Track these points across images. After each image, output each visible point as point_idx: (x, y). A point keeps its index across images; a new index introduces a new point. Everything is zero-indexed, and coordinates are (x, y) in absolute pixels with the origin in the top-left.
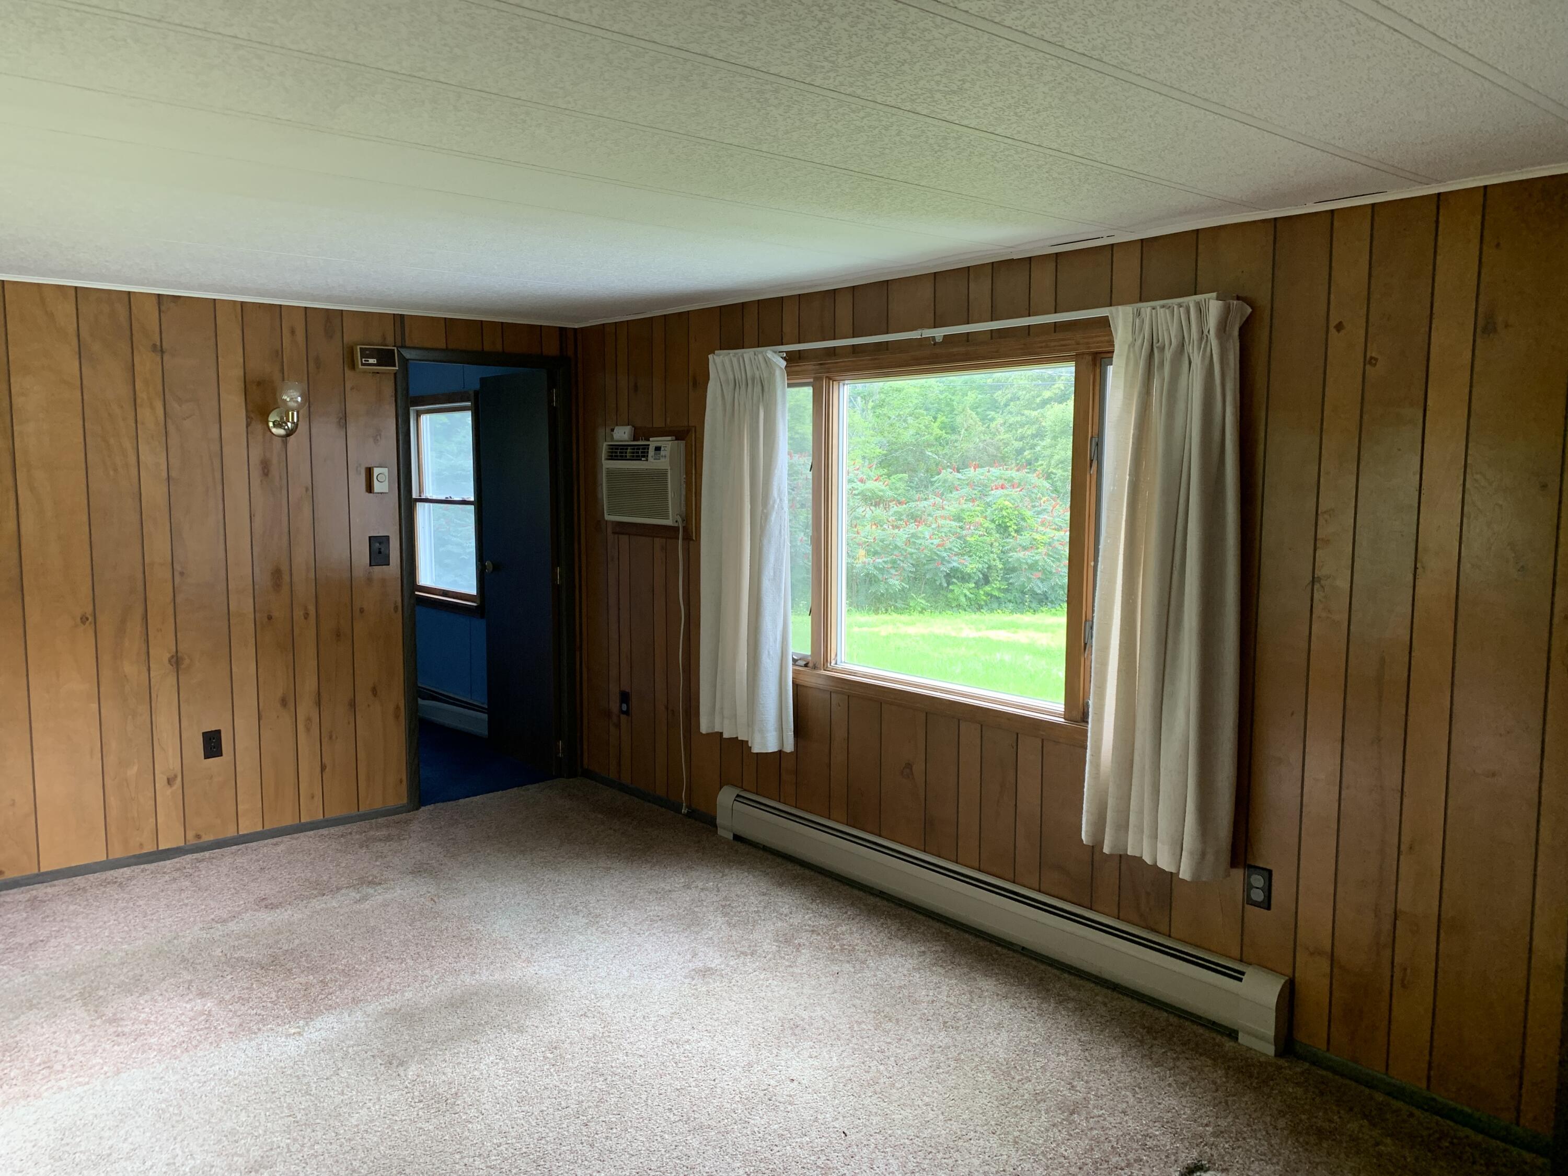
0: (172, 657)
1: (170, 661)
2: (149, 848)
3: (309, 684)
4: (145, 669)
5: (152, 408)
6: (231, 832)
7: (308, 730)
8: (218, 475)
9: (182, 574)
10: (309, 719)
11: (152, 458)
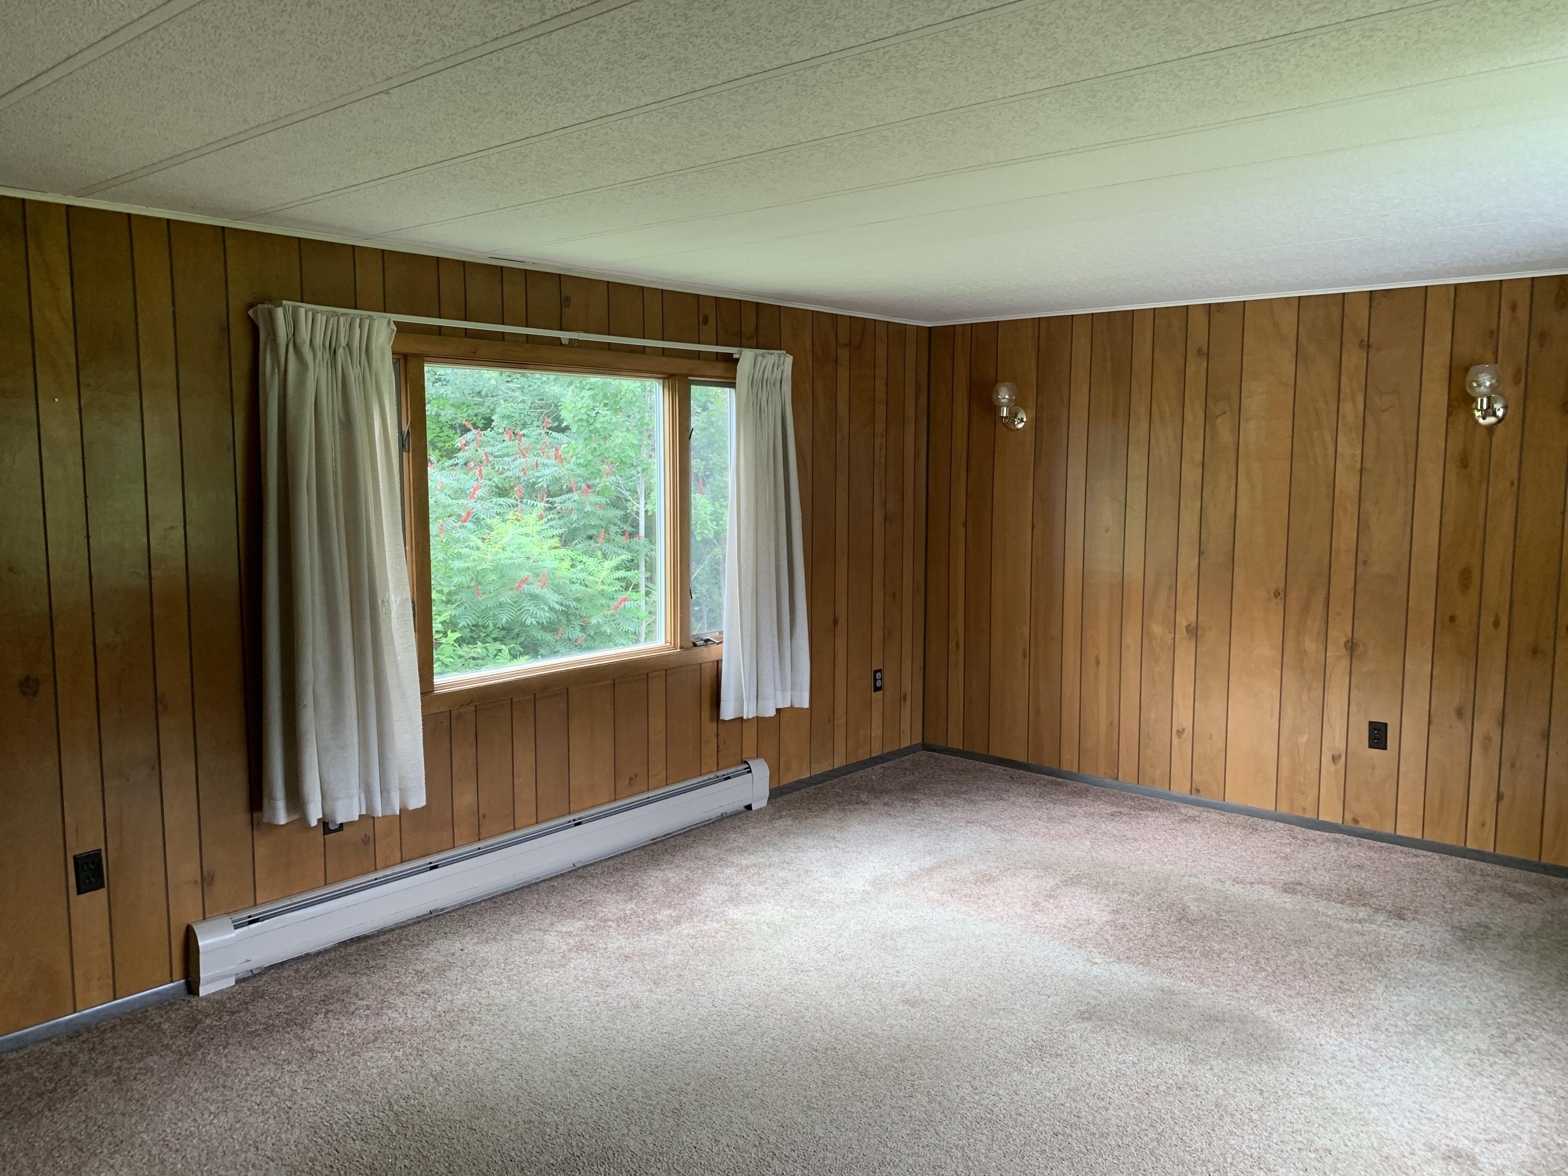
0: (1348, 641)
1: (1345, 645)
2: (1310, 815)
3: (1493, 700)
4: (1322, 648)
5: (1354, 400)
6: (1388, 829)
7: (1485, 748)
8: (1411, 466)
9: (1365, 563)
10: (1488, 738)
11: (1348, 449)
